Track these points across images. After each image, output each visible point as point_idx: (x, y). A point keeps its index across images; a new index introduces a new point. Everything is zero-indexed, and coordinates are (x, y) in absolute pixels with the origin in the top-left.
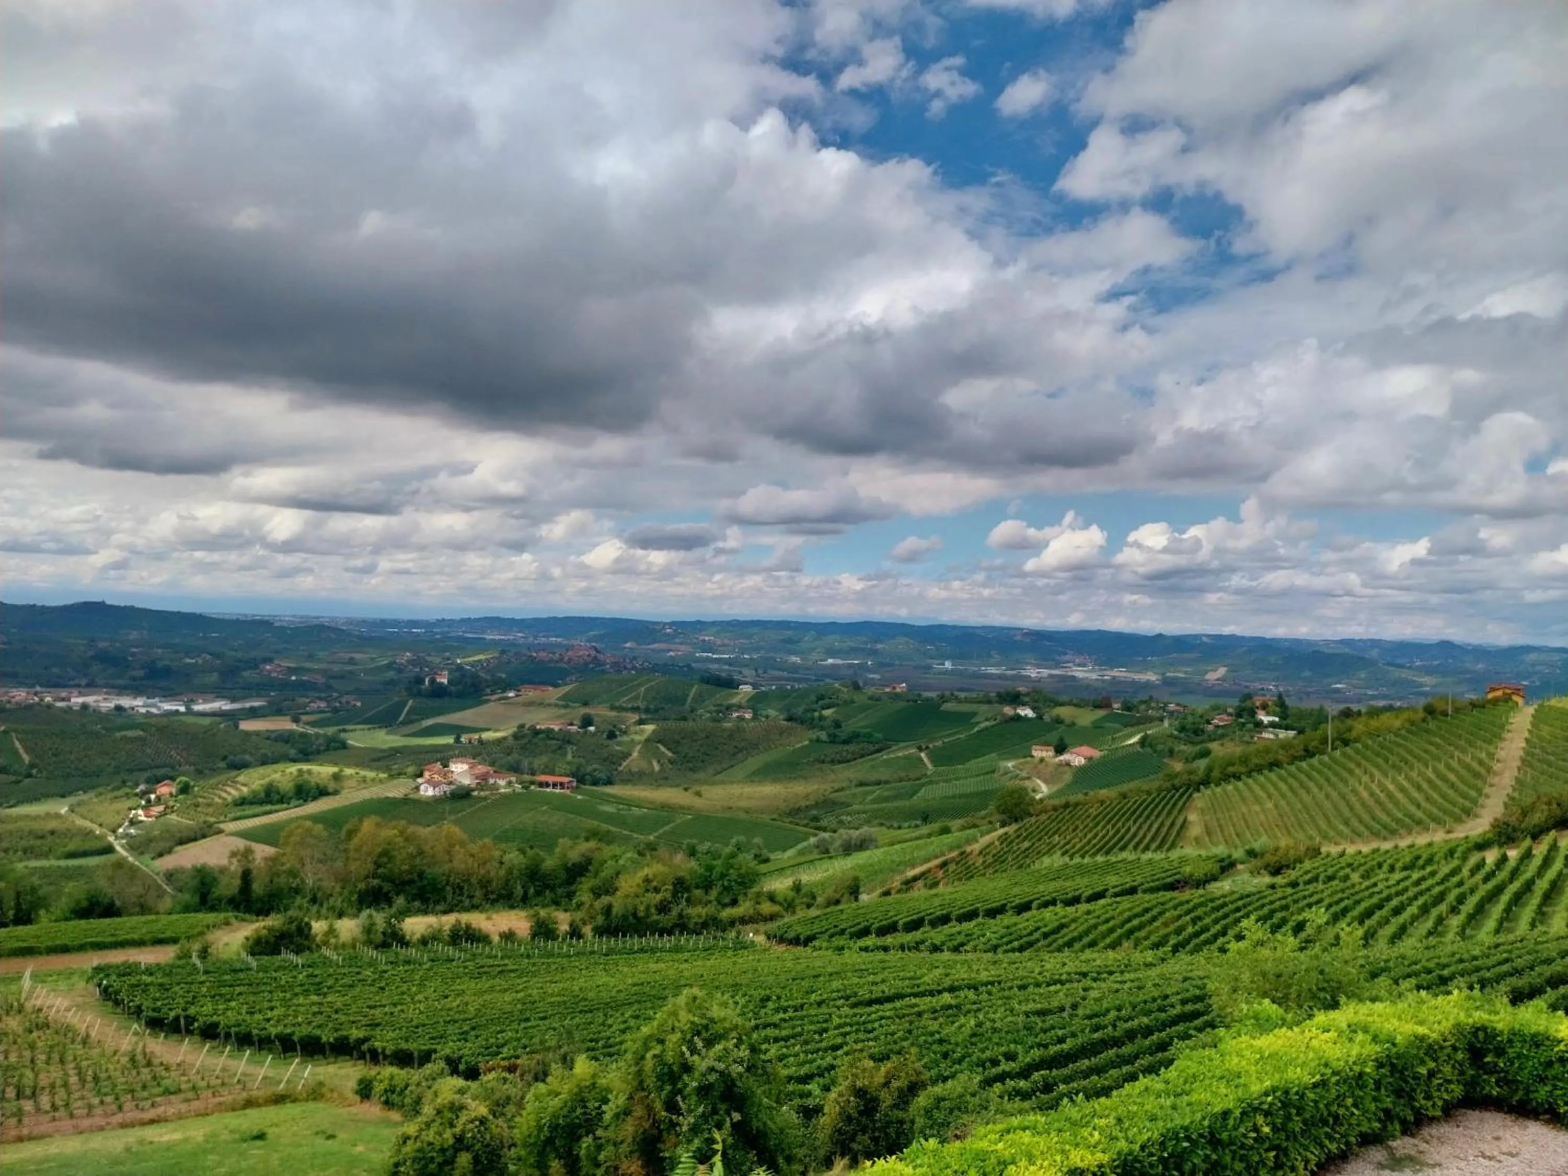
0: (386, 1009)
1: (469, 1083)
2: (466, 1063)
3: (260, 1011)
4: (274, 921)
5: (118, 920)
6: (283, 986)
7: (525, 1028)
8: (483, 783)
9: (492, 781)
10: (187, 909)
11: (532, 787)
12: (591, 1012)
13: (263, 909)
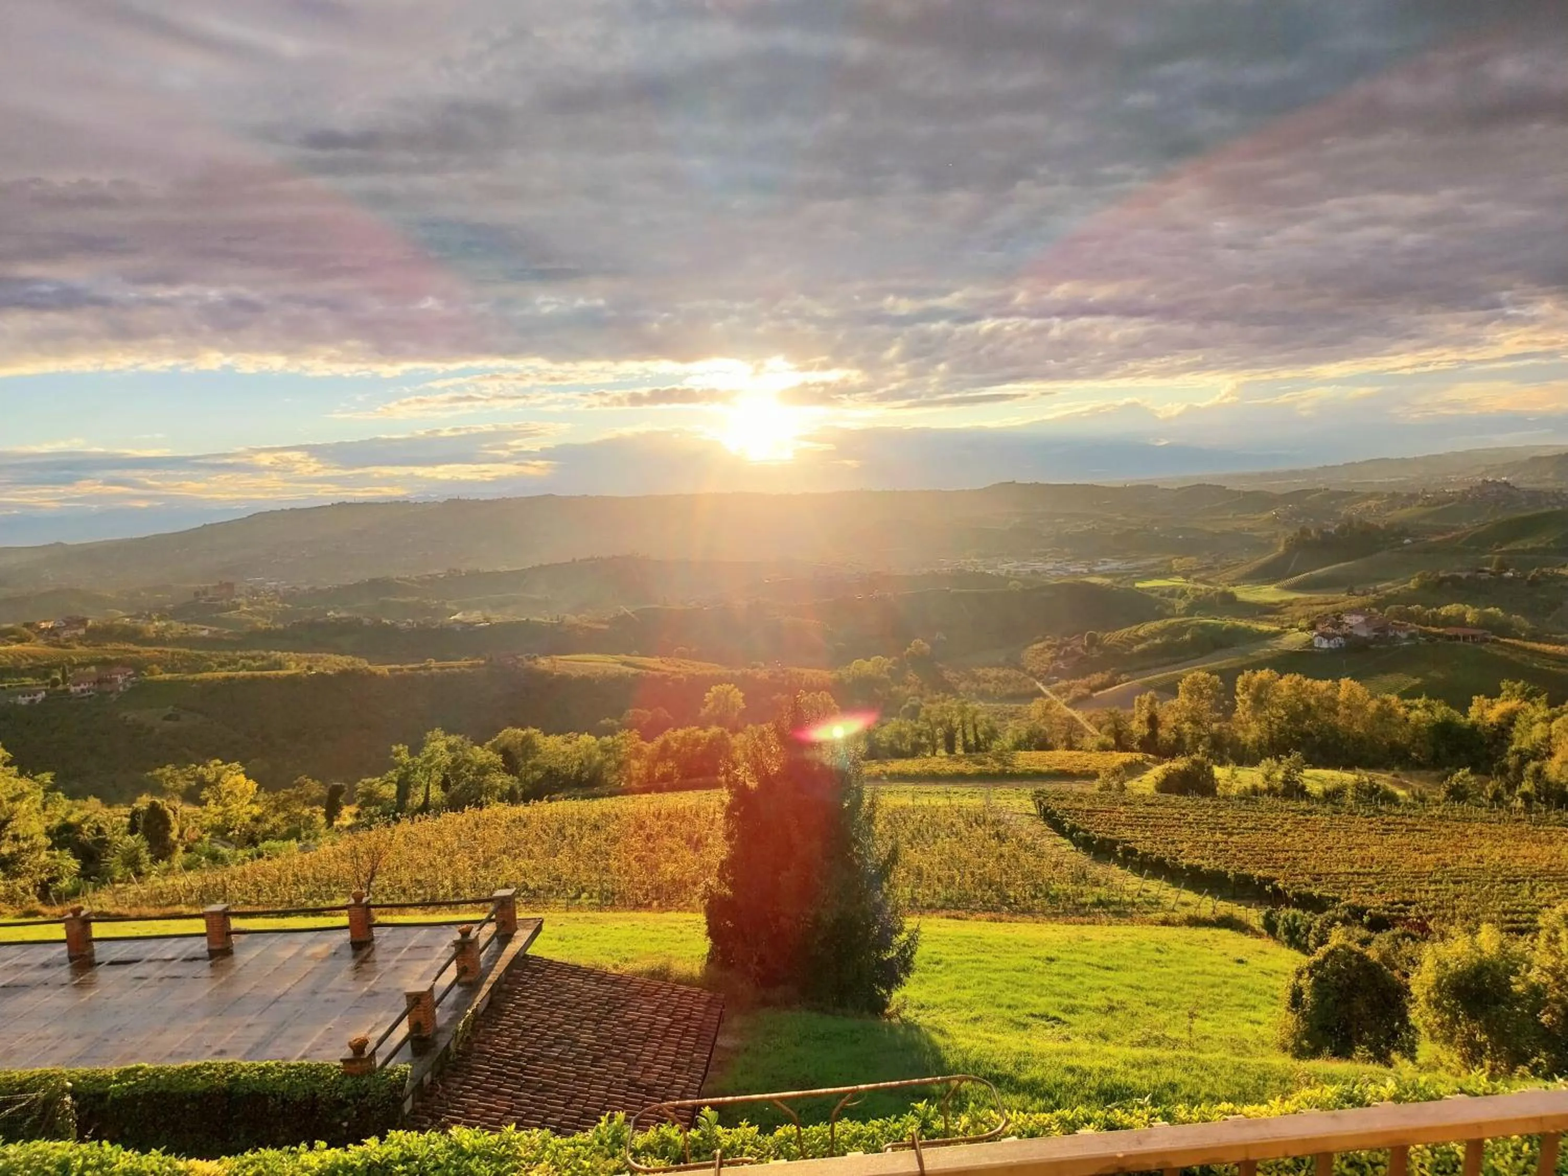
0: (1290, 854)
1: (1373, 934)
2: (1370, 914)
3: (1173, 842)
4: (1180, 764)
5: (1050, 753)
6: (1190, 823)
7: (1436, 890)
8: (1382, 635)
9: (1391, 634)
10: (1104, 748)
11: (1439, 640)
12: (1515, 882)
13: (1170, 752)
